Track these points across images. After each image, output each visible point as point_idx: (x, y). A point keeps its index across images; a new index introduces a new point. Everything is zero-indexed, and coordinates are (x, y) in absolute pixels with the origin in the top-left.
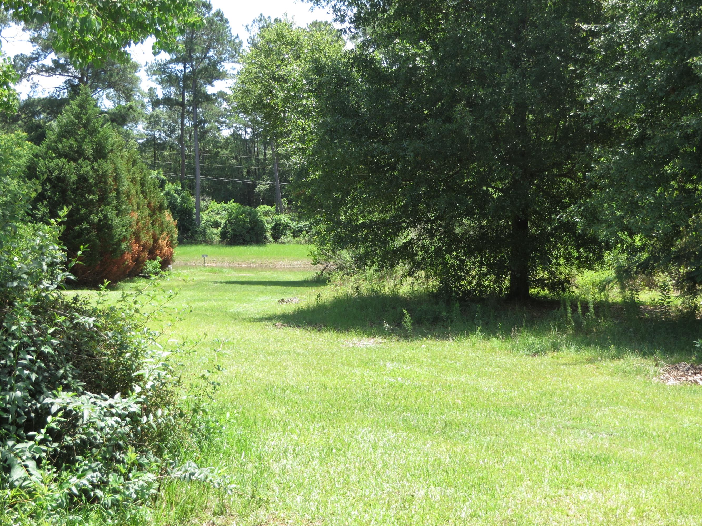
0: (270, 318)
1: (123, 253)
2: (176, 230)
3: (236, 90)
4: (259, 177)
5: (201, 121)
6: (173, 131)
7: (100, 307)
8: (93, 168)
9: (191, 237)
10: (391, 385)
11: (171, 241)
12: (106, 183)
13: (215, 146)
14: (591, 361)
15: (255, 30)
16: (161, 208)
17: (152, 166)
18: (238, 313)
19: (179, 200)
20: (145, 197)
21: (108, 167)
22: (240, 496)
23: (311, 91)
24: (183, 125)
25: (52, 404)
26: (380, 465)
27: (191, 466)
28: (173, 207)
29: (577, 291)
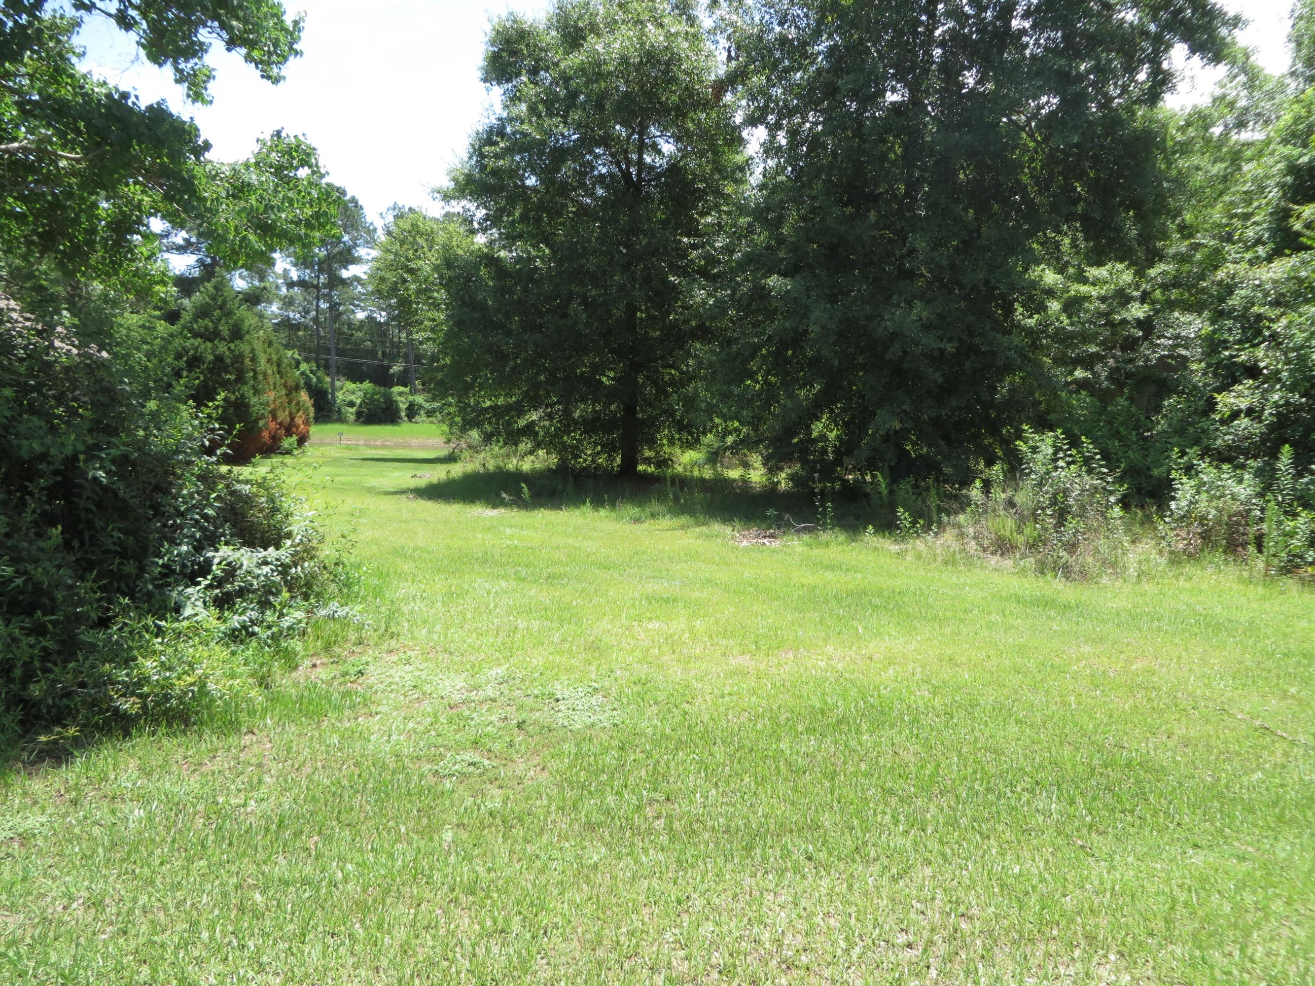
0: (402, 492)
1: (260, 430)
2: (312, 409)
3: (371, 276)
4: (393, 358)
5: (336, 304)
6: (307, 312)
7: (252, 477)
8: (229, 348)
9: (327, 416)
10: (507, 546)
11: (308, 420)
12: (242, 363)
13: (349, 328)
14: (683, 527)
15: (390, 218)
16: (297, 388)
17: (287, 346)
18: (374, 488)
19: (314, 380)
20: (281, 378)
21: (245, 348)
22: (375, 631)
23: (441, 284)
24: (318, 306)
25: (214, 557)
26: (492, 606)
27: (334, 605)
28: (309, 386)
29: (680, 469)
